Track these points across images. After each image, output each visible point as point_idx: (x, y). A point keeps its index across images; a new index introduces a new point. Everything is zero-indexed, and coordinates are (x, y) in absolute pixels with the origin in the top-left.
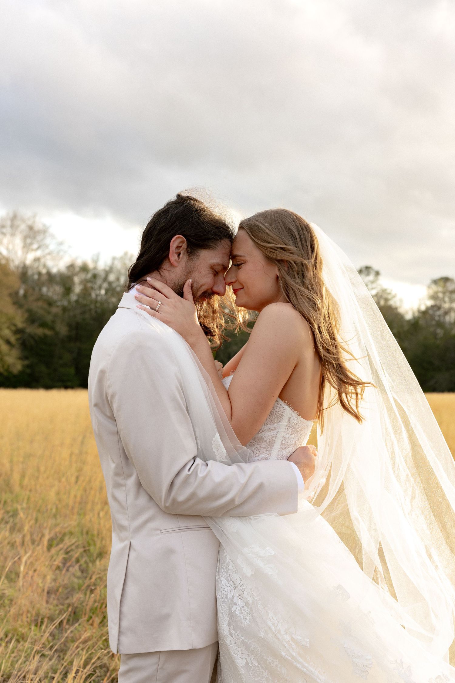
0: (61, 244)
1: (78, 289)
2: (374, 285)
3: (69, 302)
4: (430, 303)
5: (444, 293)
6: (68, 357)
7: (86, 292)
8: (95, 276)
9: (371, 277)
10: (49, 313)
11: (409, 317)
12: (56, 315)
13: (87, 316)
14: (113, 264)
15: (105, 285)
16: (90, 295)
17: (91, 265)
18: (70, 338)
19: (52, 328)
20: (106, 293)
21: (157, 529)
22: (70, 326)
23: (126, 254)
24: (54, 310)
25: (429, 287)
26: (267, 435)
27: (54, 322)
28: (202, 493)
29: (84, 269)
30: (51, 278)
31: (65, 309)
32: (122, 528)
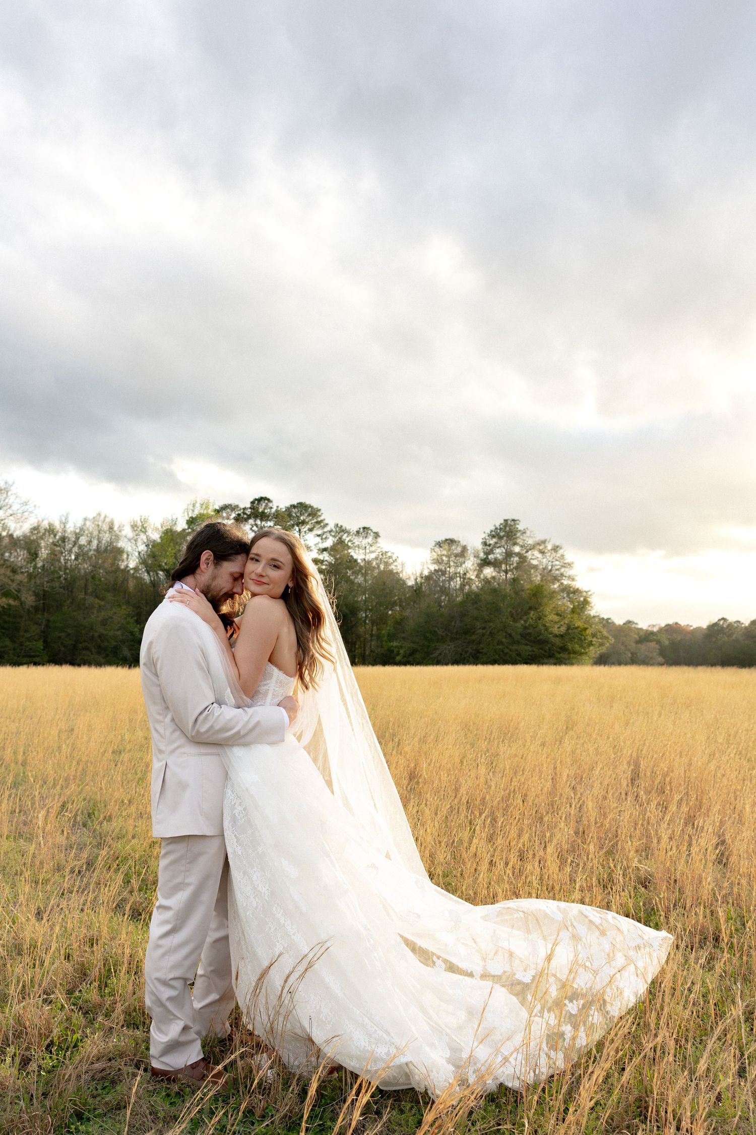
0: (26, 503)
1: (44, 553)
2: (373, 549)
3: (35, 567)
4: (433, 567)
5: (448, 556)
6: (35, 630)
7: (53, 557)
8: (63, 539)
9: (370, 540)
10: (13, 581)
11: (411, 583)
12: (20, 583)
13: (57, 584)
14: (85, 524)
15: (76, 549)
16: (59, 561)
17: (58, 526)
18: (36, 609)
19: (16, 598)
20: (76, 559)
21: (185, 753)
22: (36, 595)
23: (99, 514)
24: (19, 577)
25: (432, 550)
26: (263, 689)
27: (19, 591)
28: (217, 727)
29: (51, 531)
30: (14, 542)
31: (31, 576)
32: (161, 752)
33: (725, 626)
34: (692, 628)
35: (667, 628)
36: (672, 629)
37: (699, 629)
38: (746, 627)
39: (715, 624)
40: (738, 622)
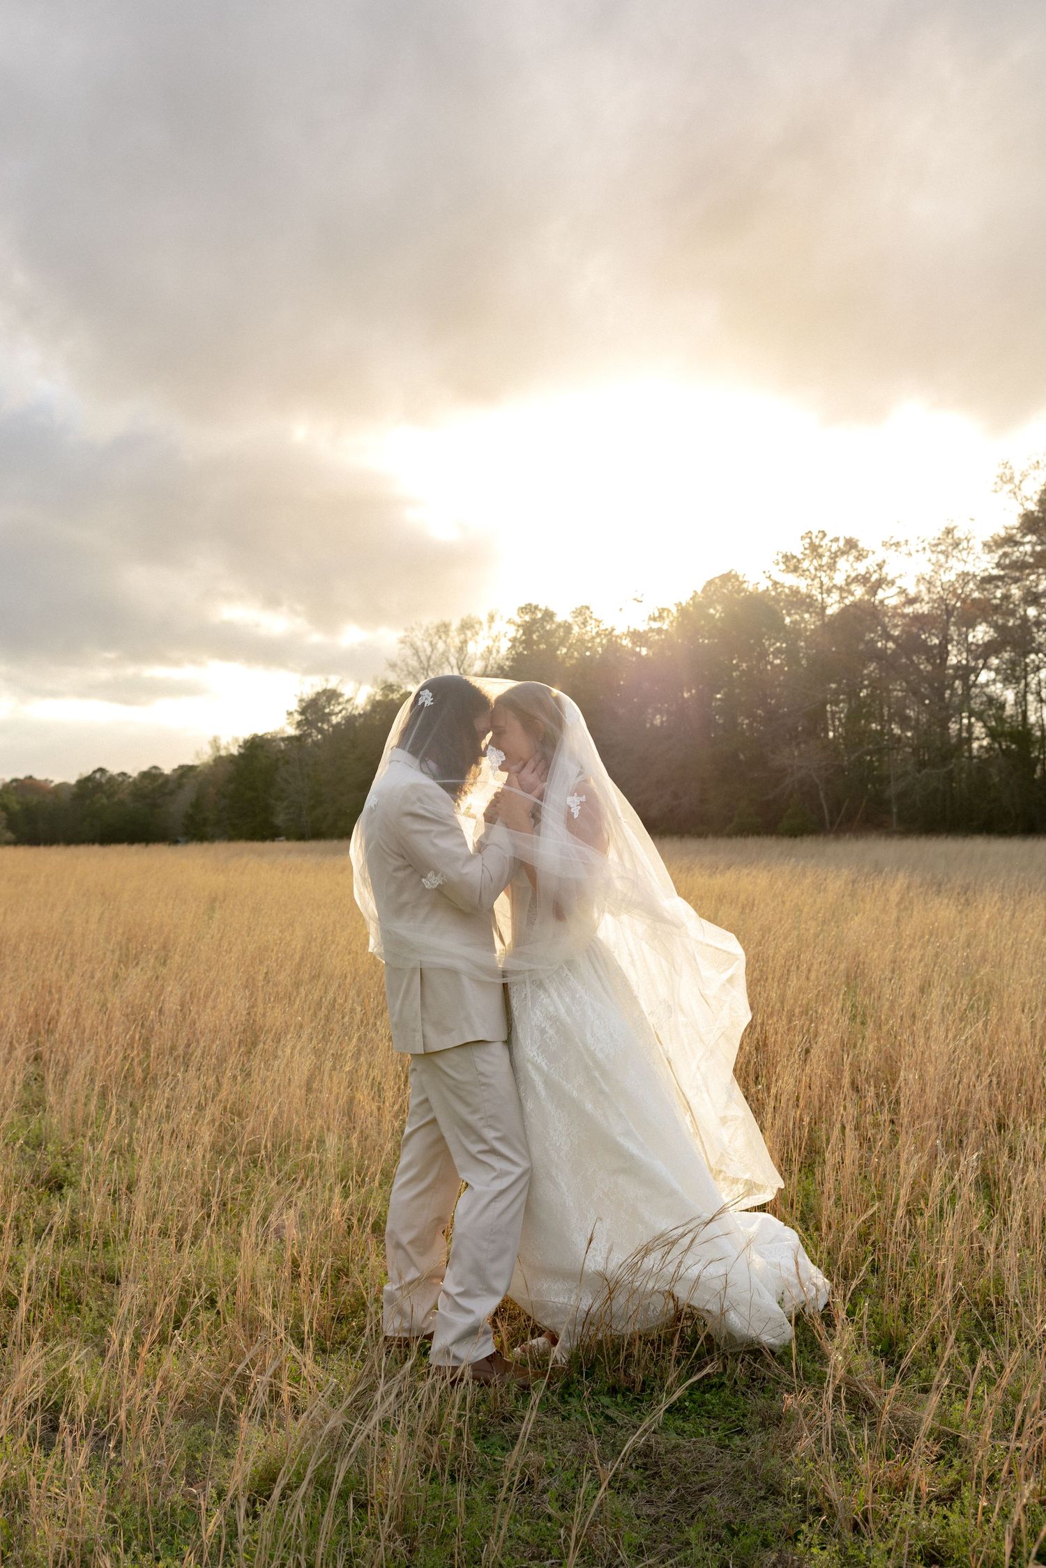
33: (103, 781)
34: (53, 785)
35: (14, 784)
36: (25, 787)
37: (63, 786)
38: (134, 783)
39: (88, 779)
40: (124, 774)
